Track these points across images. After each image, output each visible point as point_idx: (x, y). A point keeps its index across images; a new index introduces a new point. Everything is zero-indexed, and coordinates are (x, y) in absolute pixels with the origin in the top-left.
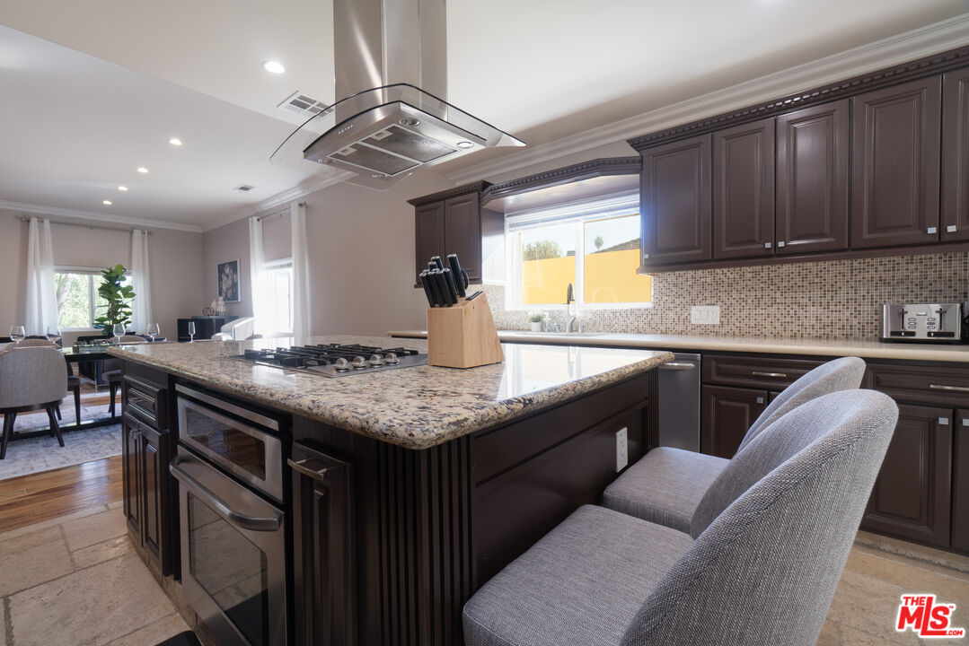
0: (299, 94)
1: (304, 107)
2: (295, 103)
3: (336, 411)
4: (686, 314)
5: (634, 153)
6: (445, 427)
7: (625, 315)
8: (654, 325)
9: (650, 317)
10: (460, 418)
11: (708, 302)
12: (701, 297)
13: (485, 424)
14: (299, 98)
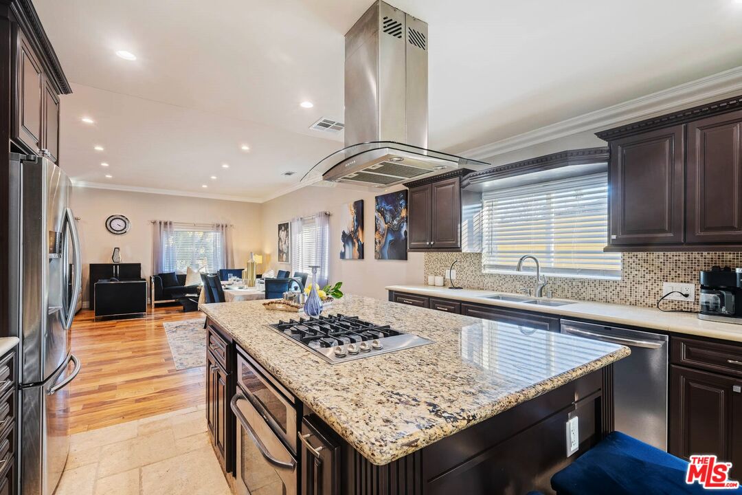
0: (323, 119)
1: (327, 126)
2: (321, 124)
3: (327, 413)
4: (657, 289)
5: (604, 144)
6: (398, 448)
7: (593, 285)
8: (623, 297)
9: (619, 289)
10: (412, 439)
11: (681, 279)
12: (673, 274)
13: (432, 442)
14: (324, 121)
